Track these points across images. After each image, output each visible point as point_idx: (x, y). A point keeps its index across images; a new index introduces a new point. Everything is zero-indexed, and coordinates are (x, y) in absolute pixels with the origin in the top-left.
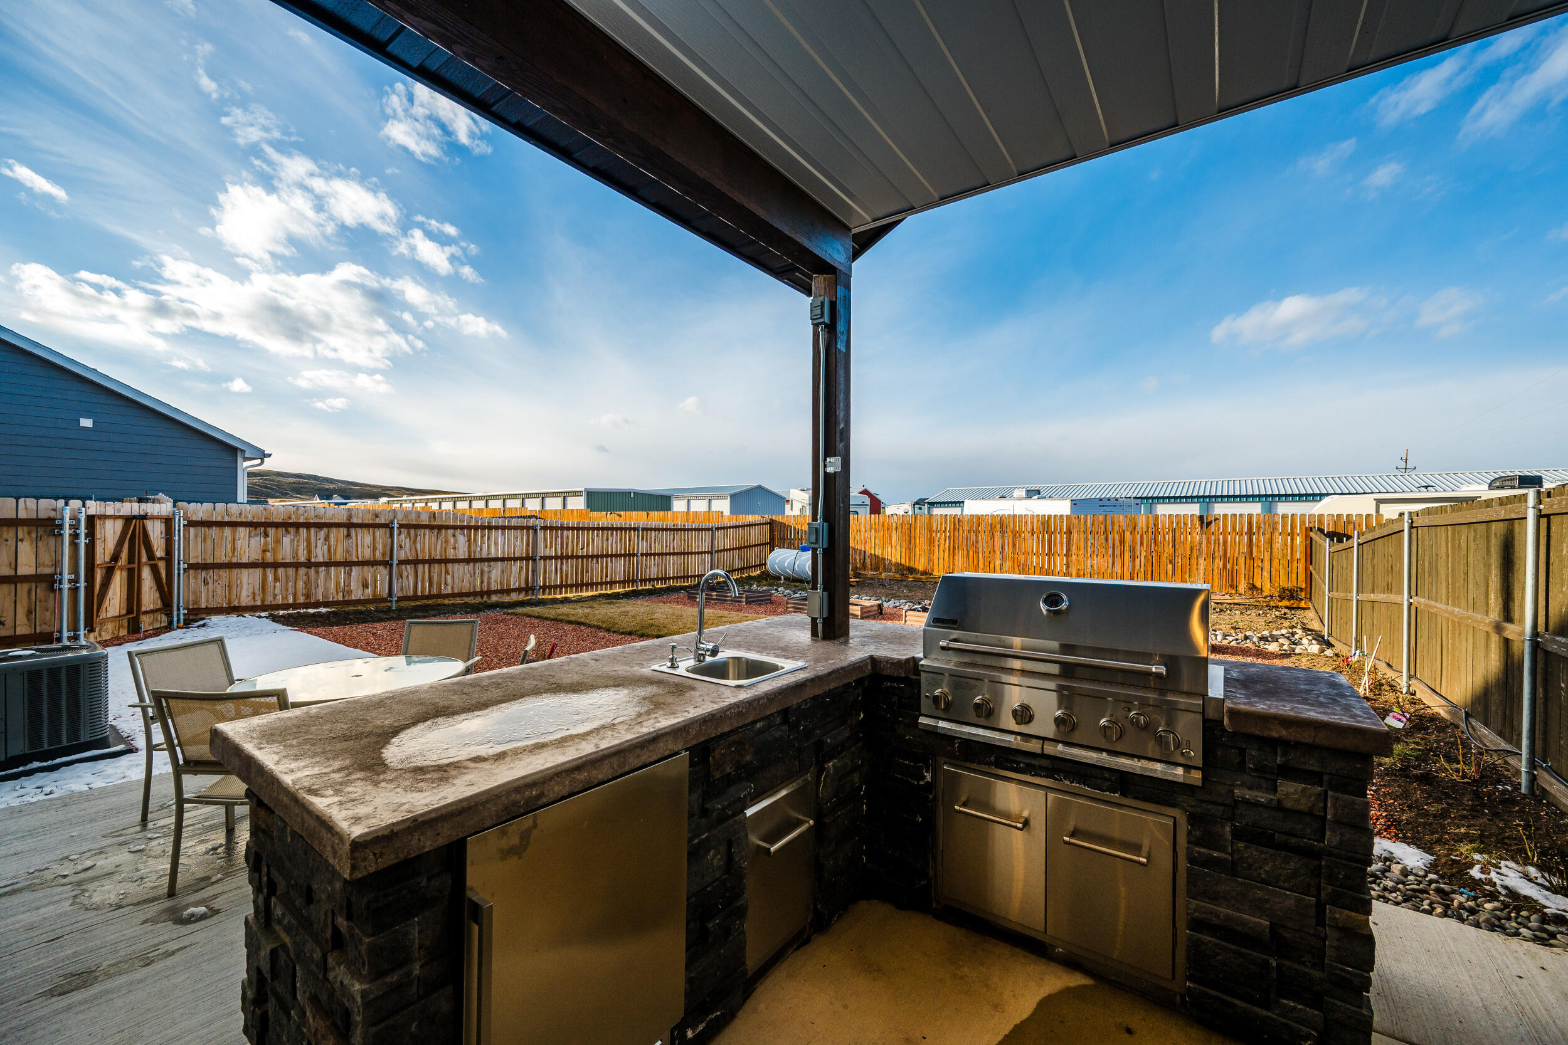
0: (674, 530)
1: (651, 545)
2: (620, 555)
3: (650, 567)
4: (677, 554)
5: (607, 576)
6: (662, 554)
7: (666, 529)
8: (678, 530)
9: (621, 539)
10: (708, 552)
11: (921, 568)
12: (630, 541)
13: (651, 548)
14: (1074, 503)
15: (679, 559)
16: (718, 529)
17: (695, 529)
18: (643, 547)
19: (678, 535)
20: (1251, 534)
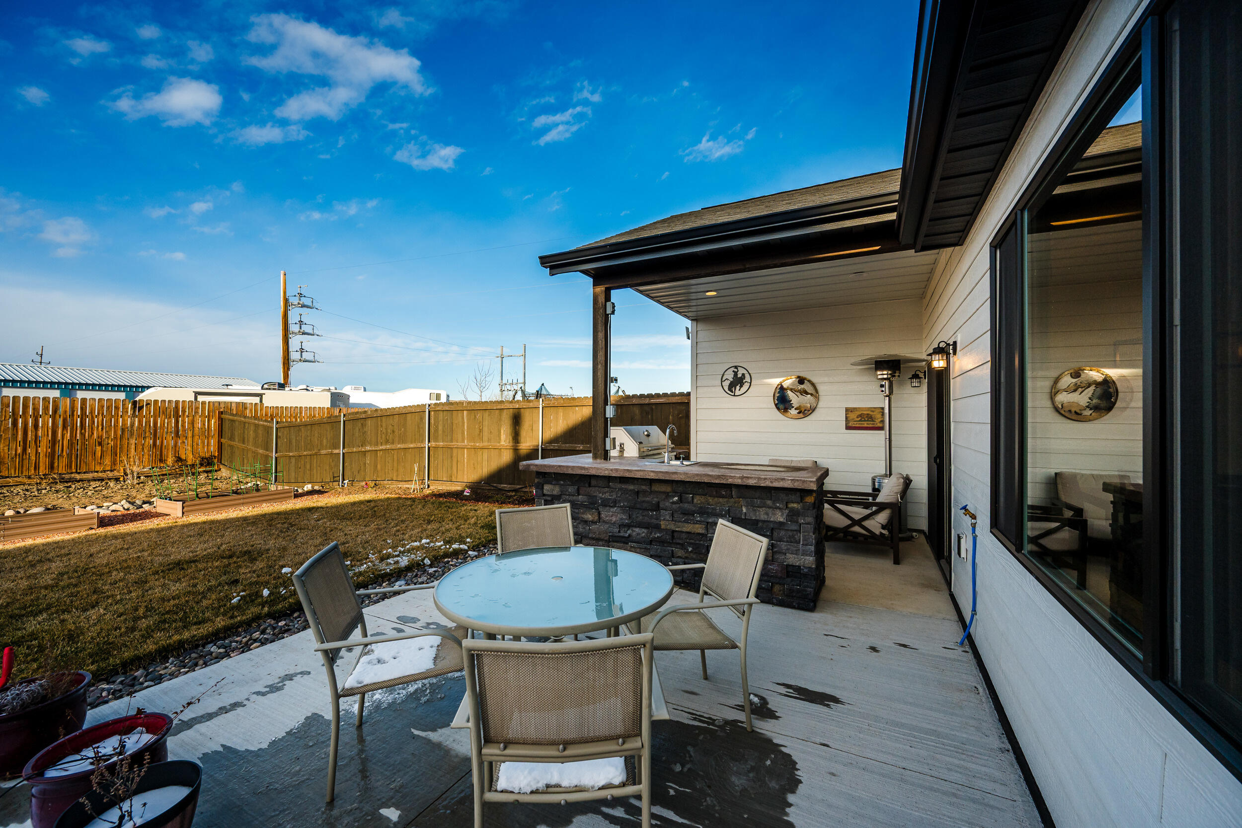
20: (177, 417)
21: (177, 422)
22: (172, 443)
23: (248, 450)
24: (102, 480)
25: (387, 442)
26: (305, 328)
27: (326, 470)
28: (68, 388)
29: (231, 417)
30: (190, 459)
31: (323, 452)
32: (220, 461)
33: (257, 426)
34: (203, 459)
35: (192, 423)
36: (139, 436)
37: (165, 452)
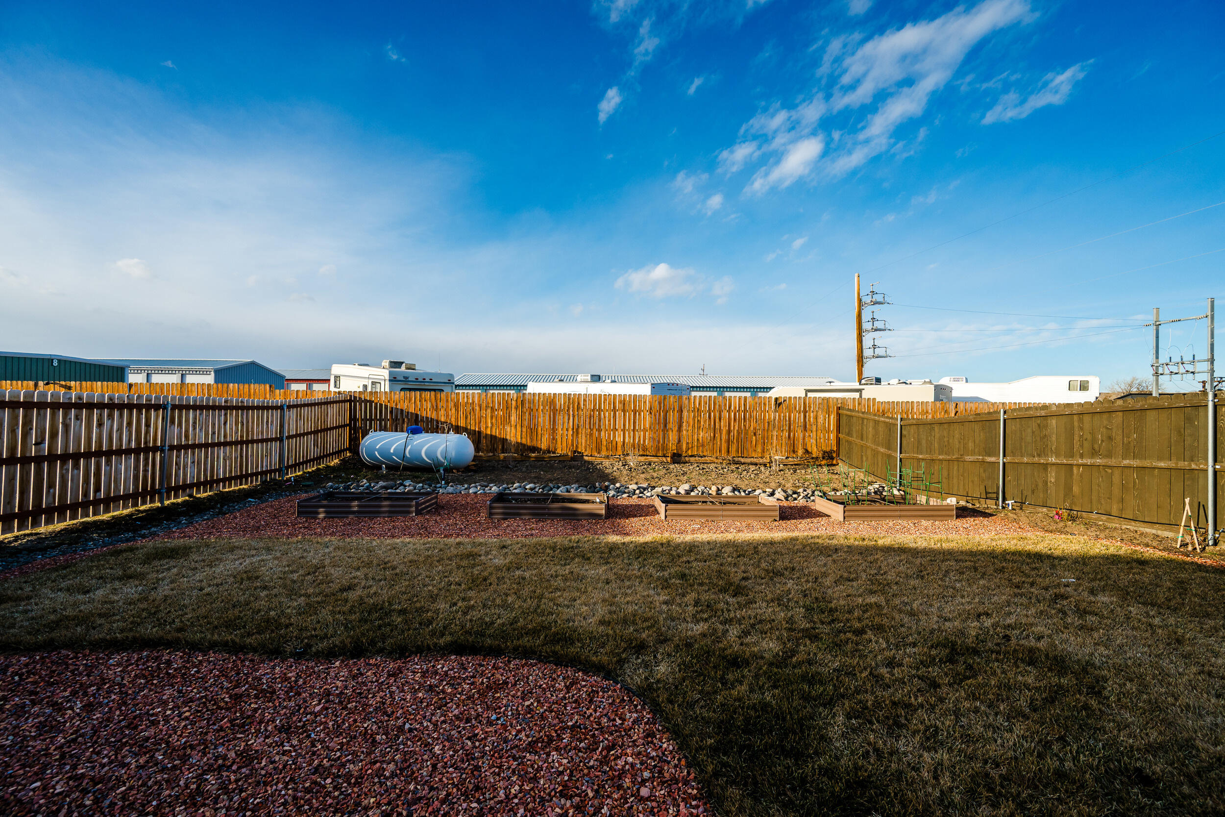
0: (226, 408)
1: (187, 431)
2: (128, 452)
3: (185, 467)
4: (230, 444)
5: (97, 489)
6: (206, 445)
7: (214, 408)
8: (232, 408)
9: (129, 424)
10: (276, 439)
11: (544, 446)
12: (148, 425)
13: (187, 437)
14: (654, 386)
15: (232, 452)
16: (290, 407)
17: (258, 408)
18: (175, 436)
19: (232, 416)
20: (805, 412)
21: (805, 417)
22: (801, 435)
23: (867, 447)
24: (756, 464)
25: (1094, 453)
26: (878, 325)
27: (973, 482)
28: (721, 389)
29: (849, 413)
30: (815, 453)
31: (969, 458)
32: (838, 455)
33: (876, 422)
34: (825, 452)
35: (816, 418)
36: (779, 428)
37: (796, 442)
